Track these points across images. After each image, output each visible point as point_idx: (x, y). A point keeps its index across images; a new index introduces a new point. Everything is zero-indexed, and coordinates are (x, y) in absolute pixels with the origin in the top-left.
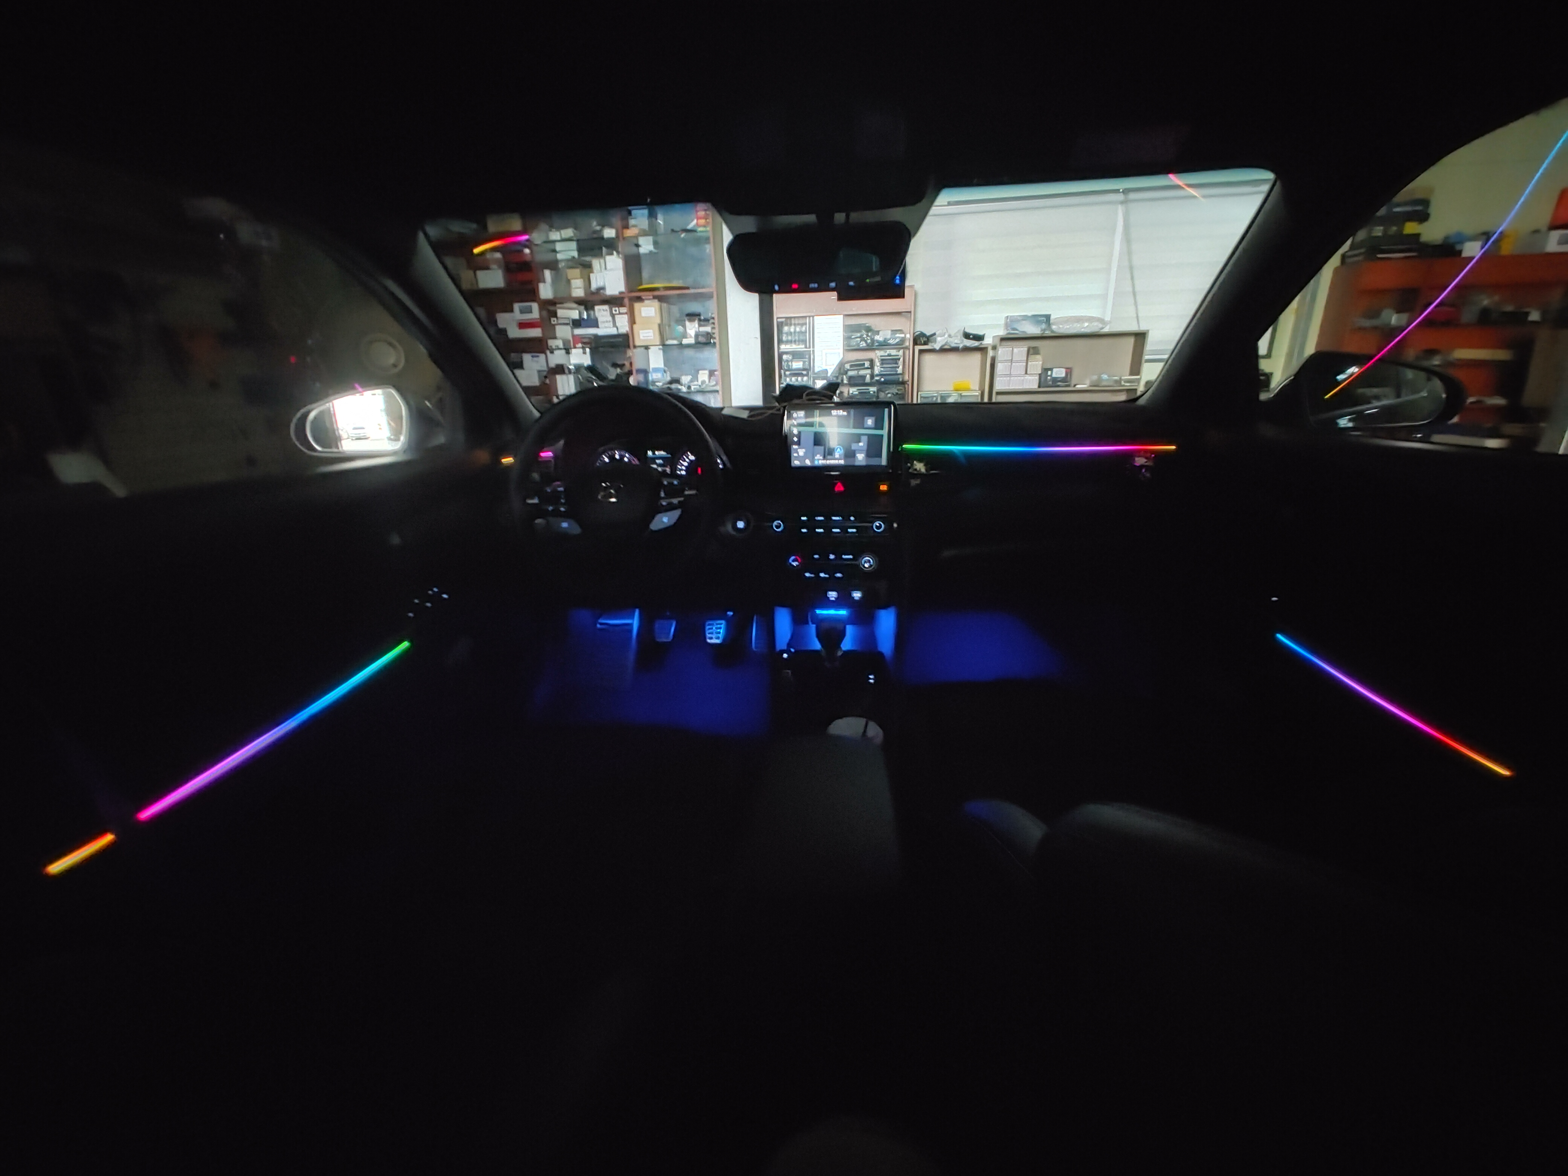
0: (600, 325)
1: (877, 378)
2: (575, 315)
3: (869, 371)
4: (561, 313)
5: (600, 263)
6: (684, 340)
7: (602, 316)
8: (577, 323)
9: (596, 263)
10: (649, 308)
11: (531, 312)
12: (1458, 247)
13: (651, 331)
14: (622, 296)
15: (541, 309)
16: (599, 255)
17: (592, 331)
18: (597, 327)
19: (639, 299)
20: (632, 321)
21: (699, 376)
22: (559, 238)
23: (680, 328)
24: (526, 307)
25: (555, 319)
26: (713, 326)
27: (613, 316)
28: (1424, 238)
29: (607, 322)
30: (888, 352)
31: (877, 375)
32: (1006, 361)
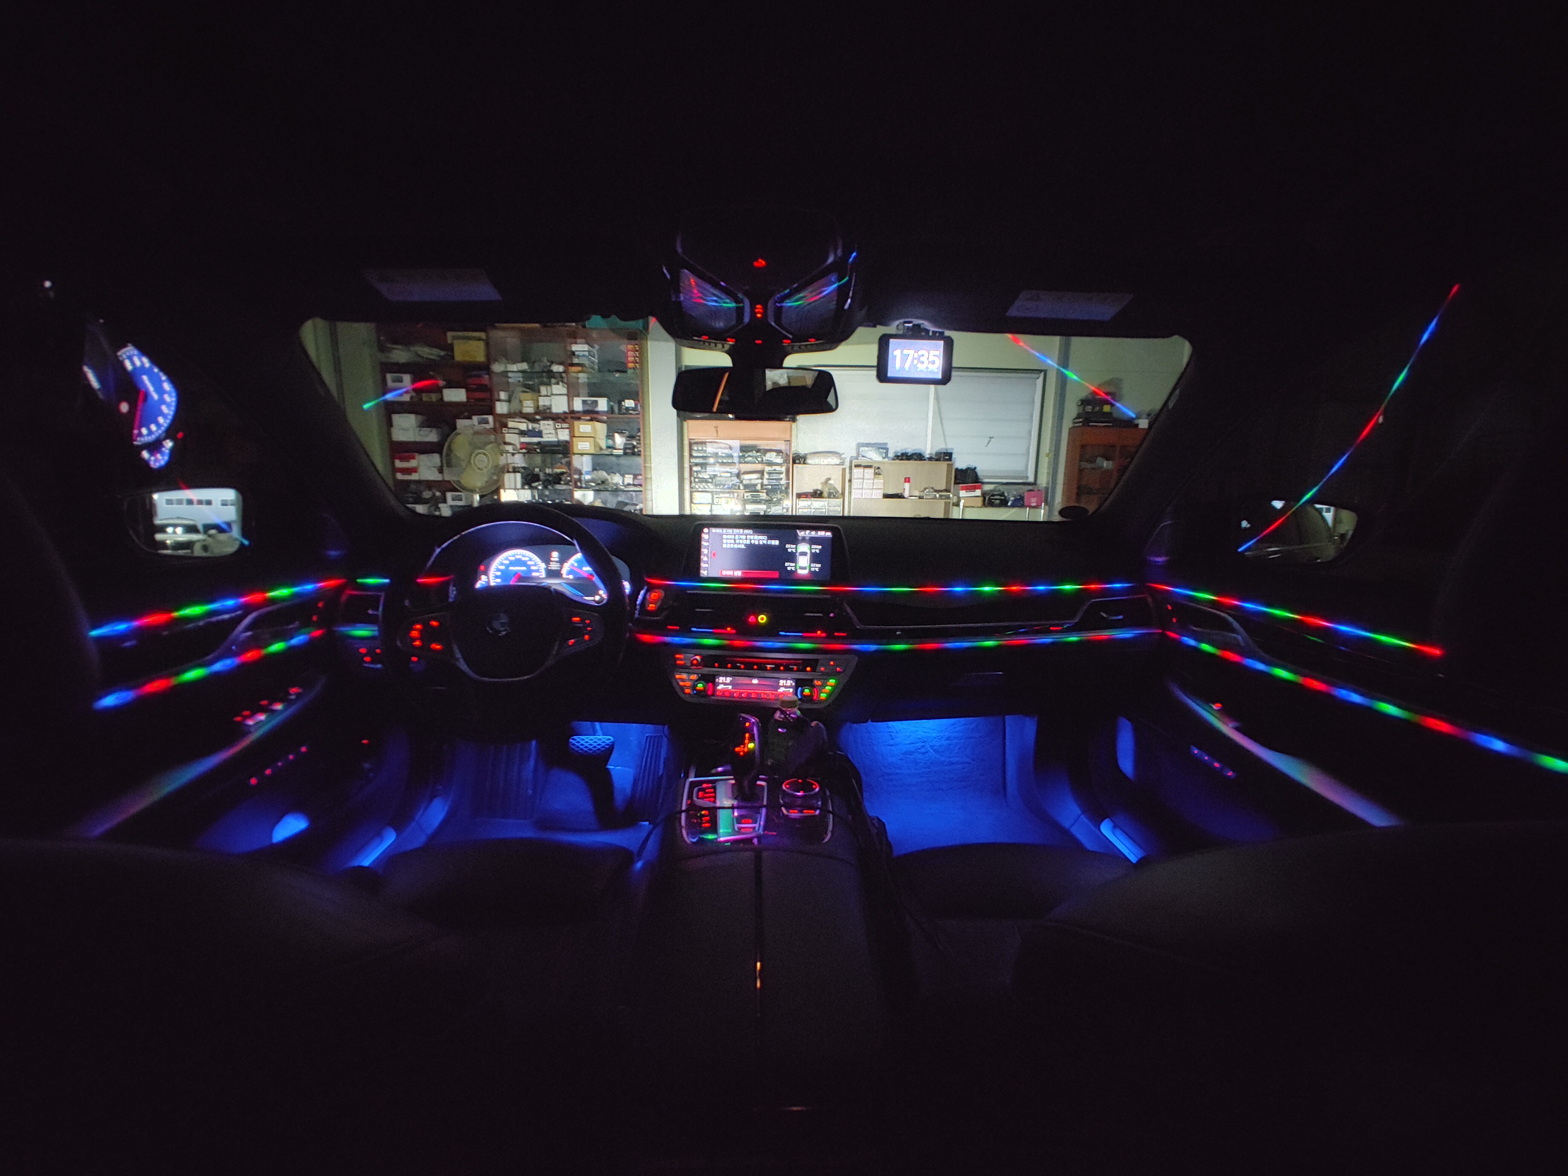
0: (544, 436)
1: (766, 487)
2: (523, 427)
3: (760, 481)
4: (511, 424)
5: (547, 390)
6: (614, 451)
7: (546, 429)
8: (522, 433)
9: (543, 390)
10: (587, 426)
11: (487, 423)
12: (1136, 422)
13: (588, 443)
14: (566, 415)
15: (495, 421)
16: (549, 384)
17: (536, 440)
18: (542, 437)
19: (579, 419)
20: (572, 436)
21: (625, 479)
22: (516, 370)
23: (610, 442)
24: (484, 419)
25: (506, 429)
26: (638, 442)
27: (556, 429)
28: (1115, 415)
29: (550, 433)
30: (774, 467)
31: (766, 485)
32: (860, 478)
